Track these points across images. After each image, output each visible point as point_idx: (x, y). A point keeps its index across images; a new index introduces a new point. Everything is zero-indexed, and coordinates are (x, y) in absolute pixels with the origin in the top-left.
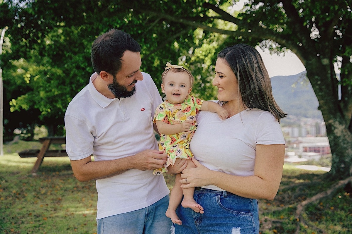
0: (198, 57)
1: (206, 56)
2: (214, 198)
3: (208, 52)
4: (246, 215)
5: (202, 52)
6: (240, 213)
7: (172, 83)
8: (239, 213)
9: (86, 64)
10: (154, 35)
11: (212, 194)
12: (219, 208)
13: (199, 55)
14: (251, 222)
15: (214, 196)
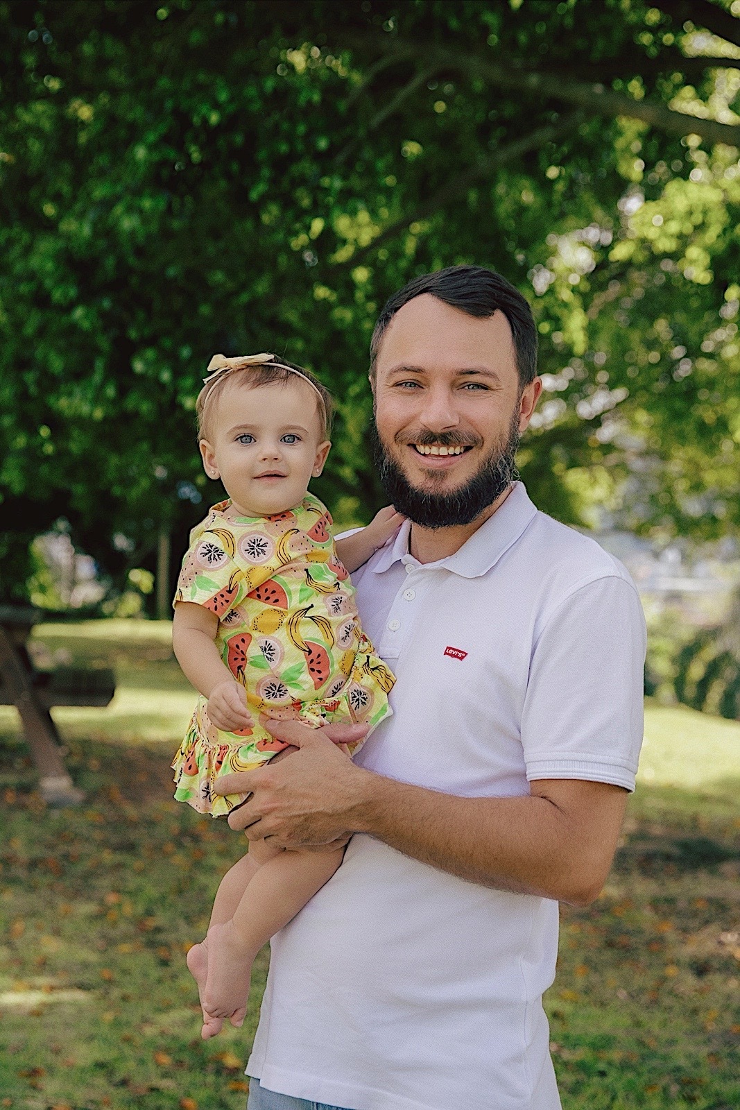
0: (644, 243)
1: (684, 240)
3: (697, 218)
5: (666, 221)
7: (247, 431)
9: (73, 292)
13: (652, 234)
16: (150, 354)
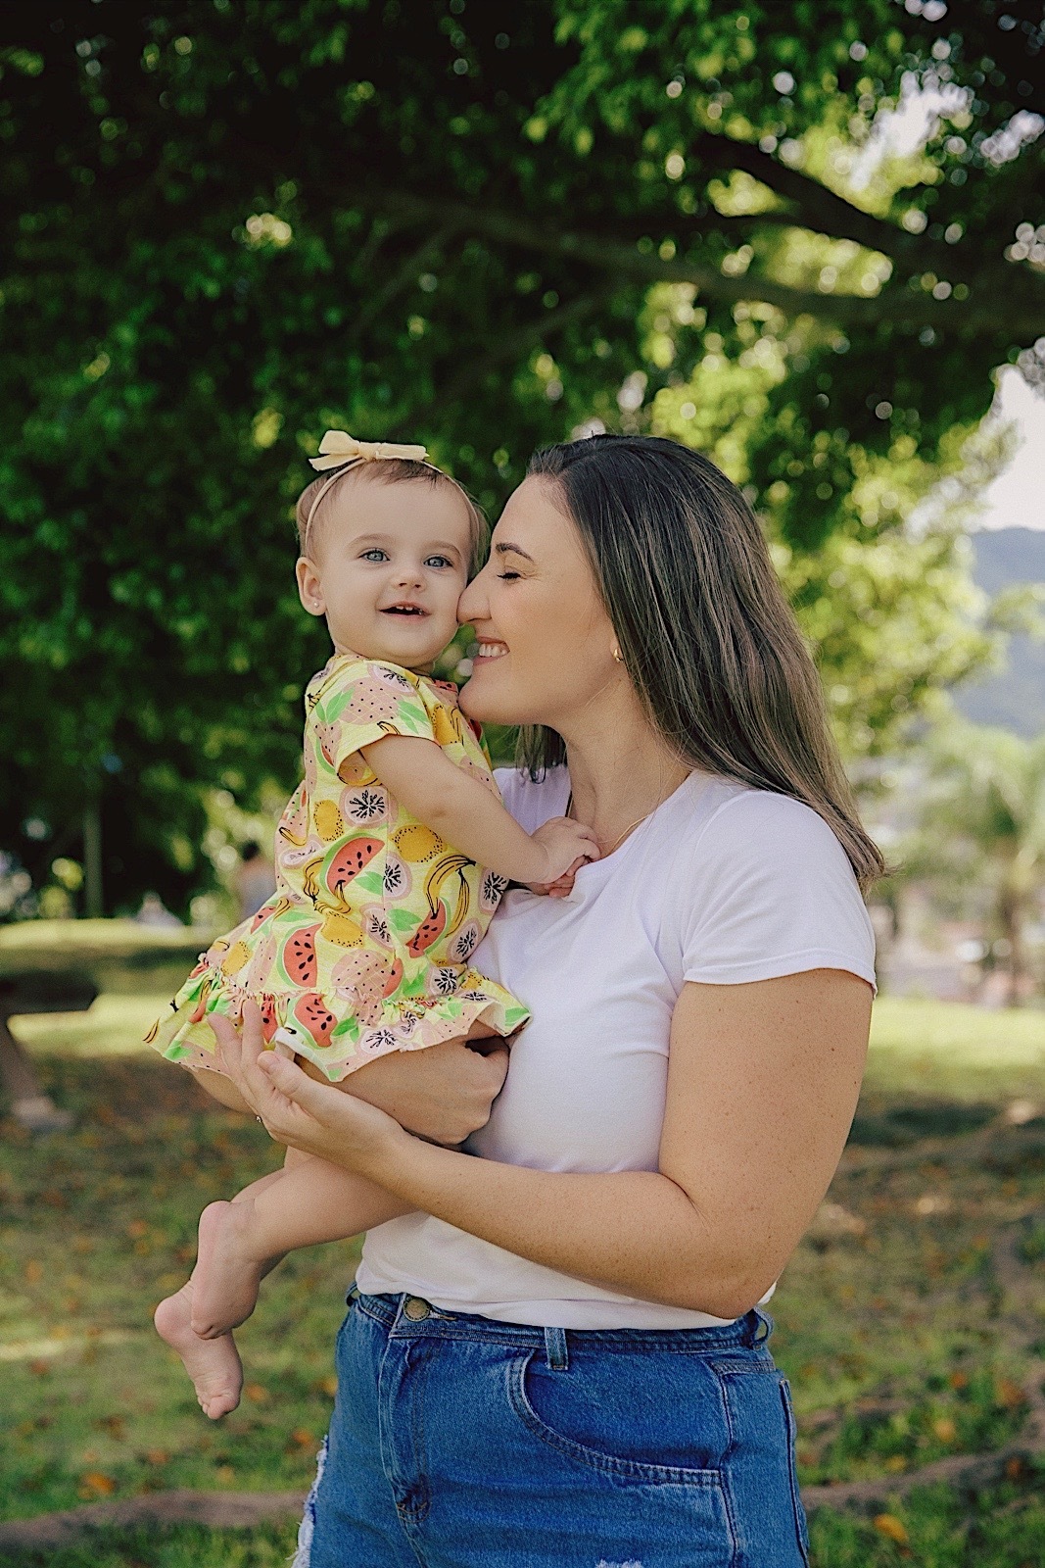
2: (494, 1372)
4: (681, 1481)
6: (645, 1471)
8: (636, 1471)
10: (417, 326)
11: (485, 1349)
12: (523, 1438)
14: (713, 1524)
15: (496, 1360)
16: (135, 577)
